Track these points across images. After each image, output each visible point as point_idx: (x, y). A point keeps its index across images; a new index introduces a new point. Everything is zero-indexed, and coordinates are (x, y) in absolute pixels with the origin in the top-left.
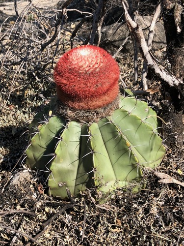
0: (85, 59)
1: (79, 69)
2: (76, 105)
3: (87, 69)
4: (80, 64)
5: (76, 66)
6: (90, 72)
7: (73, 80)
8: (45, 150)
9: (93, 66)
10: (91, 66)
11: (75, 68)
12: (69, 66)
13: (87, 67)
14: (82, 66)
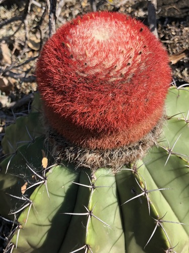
0: (113, 49)
1: (108, 76)
2: (106, 142)
3: (124, 72)
4: (108, 64)
5: (98, 70)
6: (130, 77)
7: (101, 102)
8: (49, 227)
9: (134, 61)
10: (130, 61)
11: (98, 74)
12: (83, 72)
13: (122, 68)
14: (112, 68)
